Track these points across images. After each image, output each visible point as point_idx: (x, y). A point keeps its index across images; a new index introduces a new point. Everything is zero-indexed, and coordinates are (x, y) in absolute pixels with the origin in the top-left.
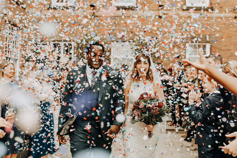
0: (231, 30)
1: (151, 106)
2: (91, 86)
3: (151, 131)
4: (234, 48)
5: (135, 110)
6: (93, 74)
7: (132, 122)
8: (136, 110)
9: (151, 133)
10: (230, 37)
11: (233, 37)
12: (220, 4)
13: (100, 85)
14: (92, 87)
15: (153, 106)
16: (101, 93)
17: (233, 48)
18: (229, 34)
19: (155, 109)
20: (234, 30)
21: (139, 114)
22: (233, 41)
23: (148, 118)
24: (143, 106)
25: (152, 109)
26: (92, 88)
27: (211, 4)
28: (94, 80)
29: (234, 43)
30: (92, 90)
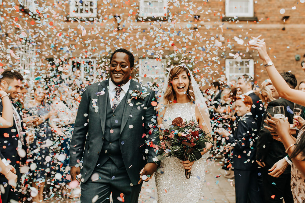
0: (278, 43)
2: (112, 109)
3: (189, 170)
4: (282, 64)
6: (117, 91)
10: (277, 52)
11: (281, 52)
12: (266, 13)
13: (125, 108)
14: (114, 110)
15: (188, 135)
16: (124, 120)
17: (280, 65)
18: (276, 48)
19: (191, 139)
20: (282, 43)
22: (280, 56)
26: (113, 111)
27: (255, 13)
29: (282, 59)
30: (113, 114)
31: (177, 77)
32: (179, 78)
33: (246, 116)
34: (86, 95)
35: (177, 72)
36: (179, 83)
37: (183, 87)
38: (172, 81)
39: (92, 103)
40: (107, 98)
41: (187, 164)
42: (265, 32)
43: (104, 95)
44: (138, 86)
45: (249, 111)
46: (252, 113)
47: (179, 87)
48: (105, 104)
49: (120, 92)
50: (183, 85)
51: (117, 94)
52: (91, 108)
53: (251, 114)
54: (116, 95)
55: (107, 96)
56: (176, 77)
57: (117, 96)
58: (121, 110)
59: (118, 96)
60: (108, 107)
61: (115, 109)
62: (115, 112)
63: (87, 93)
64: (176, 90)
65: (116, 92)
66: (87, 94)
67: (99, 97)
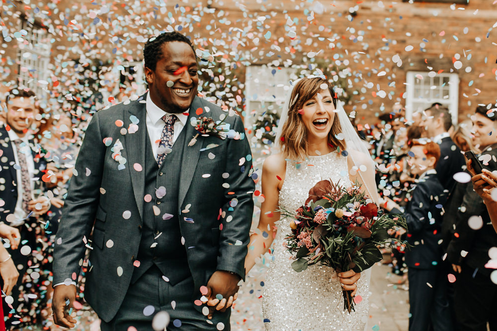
1: (349, 214)
2: (157, 160)
5: (304, 230)
6: (167, 123)
7: (297, 266)
8: (306, 231)
9: (352, 295)
13: (184, 155)
14: (161, 163)
15: (355, 213)
19: (363, 222)
21: (317, 241)
23: (344, 251)
24: (327, 217)
25: (354, 221)
26: (159, 166)
28: (168, 141)
30: (160, 171)
31: (314, 99)
32: (316, 102)
33: (426, 175)
34: (95, 133)
35: (313, 89)
36: (318, 112)
37: (326, 120)
38: (301, 107)
39: (112, 150)
40: (144, 140)
41: (349, 278)
42: (481, 25)
43: (138, 133)
44: (207, 109)
45: (433, 167)
46: (436, 171)
47: (317, 121)
48: (141, 152)
49: (173, 124)
50: (326, 116)
51: (167, 129)
52: (109, 162)
53: (434, 172)
54: (165, 131)
55: (143, 134)
56: (310, 101)
57: (167, 131)
58: (176, 161)
59: (169, 133)
60: (147, 158)
61: (162, 160)
62: (163, 166)
63: (99, 128)
64: (312, 128)
65: (165, 124)
66: (99, 130)
67: (125, 139)
